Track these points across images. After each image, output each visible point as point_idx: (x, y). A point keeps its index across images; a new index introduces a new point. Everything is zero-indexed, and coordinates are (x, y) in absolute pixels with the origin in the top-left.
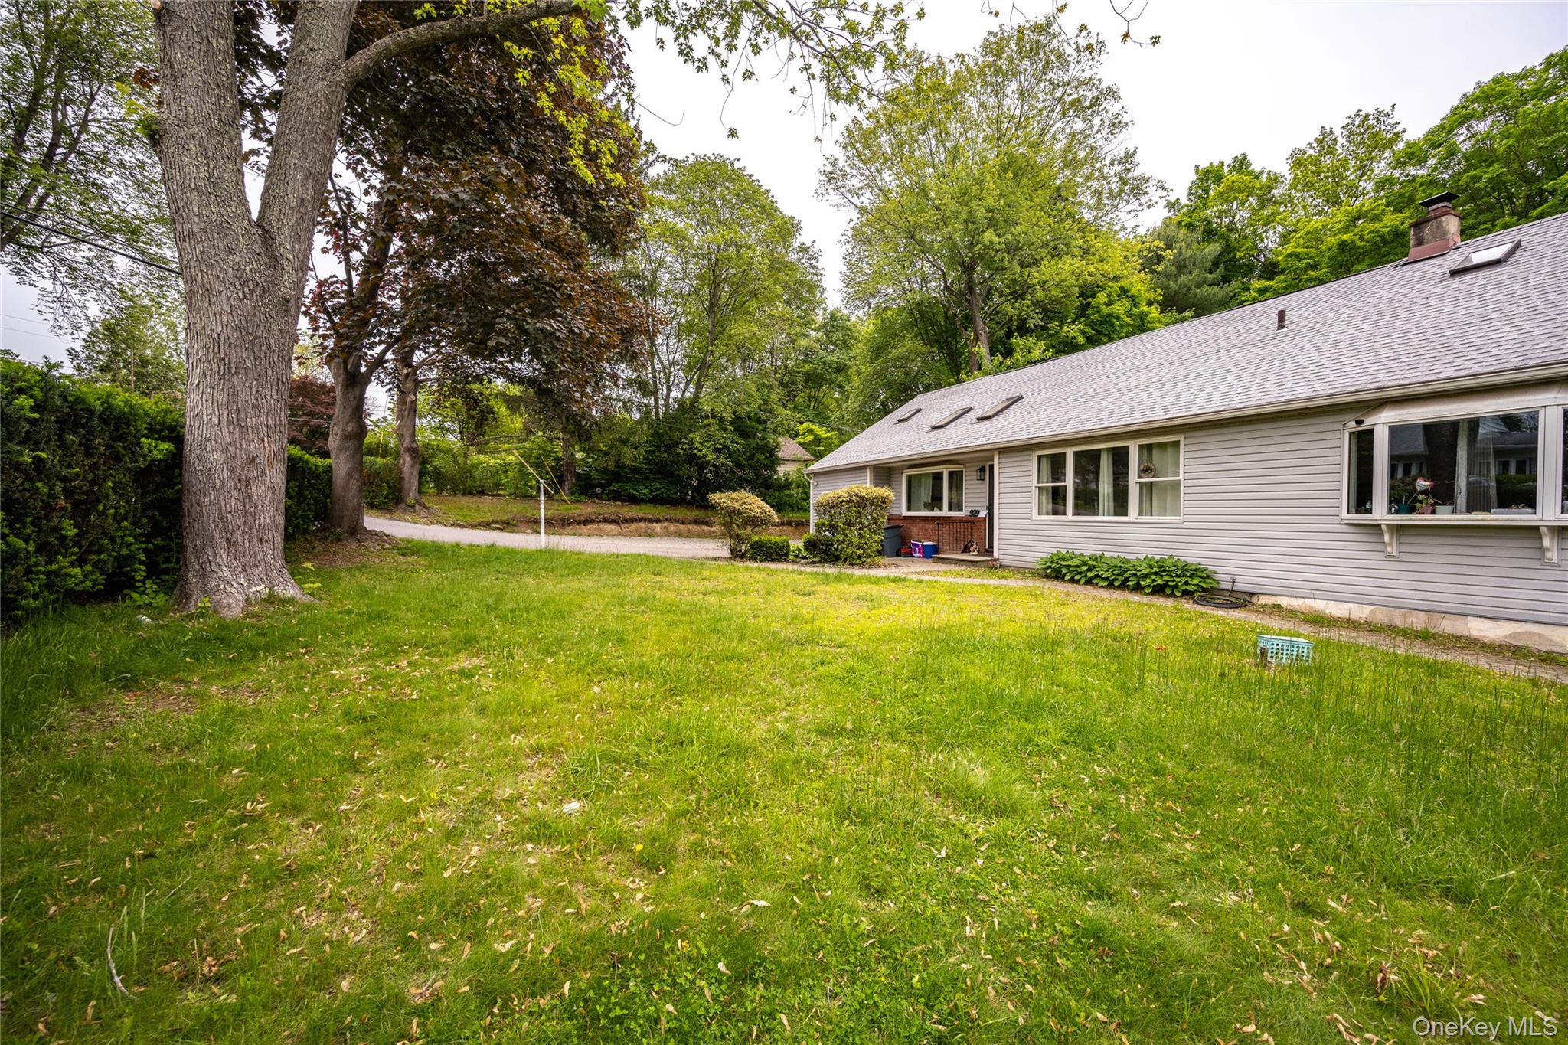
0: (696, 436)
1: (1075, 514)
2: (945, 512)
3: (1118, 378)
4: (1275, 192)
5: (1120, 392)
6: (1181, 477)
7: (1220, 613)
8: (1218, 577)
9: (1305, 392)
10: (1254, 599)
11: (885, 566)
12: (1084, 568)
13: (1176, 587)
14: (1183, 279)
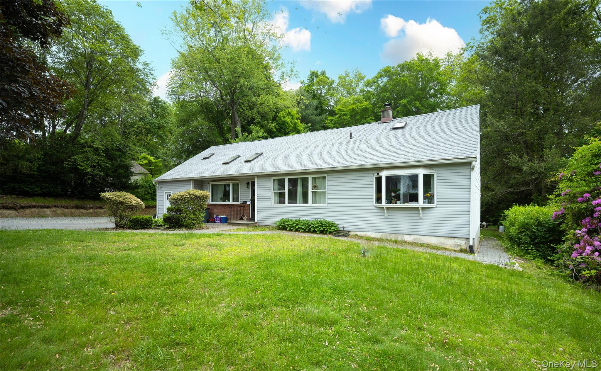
0: (79, 158)
1: (288, 203)
2: (231, 202)
3: (300, 150)
4: (333, 85)
5: (302, 156)
6: (326, 190)
7: (342, 239)
8: (339, 226)
9: (363, 163)
10: (350, 233)
11: (207, 228)
12: (295, 225)
13: (327, 230)
14: (307, 111)
